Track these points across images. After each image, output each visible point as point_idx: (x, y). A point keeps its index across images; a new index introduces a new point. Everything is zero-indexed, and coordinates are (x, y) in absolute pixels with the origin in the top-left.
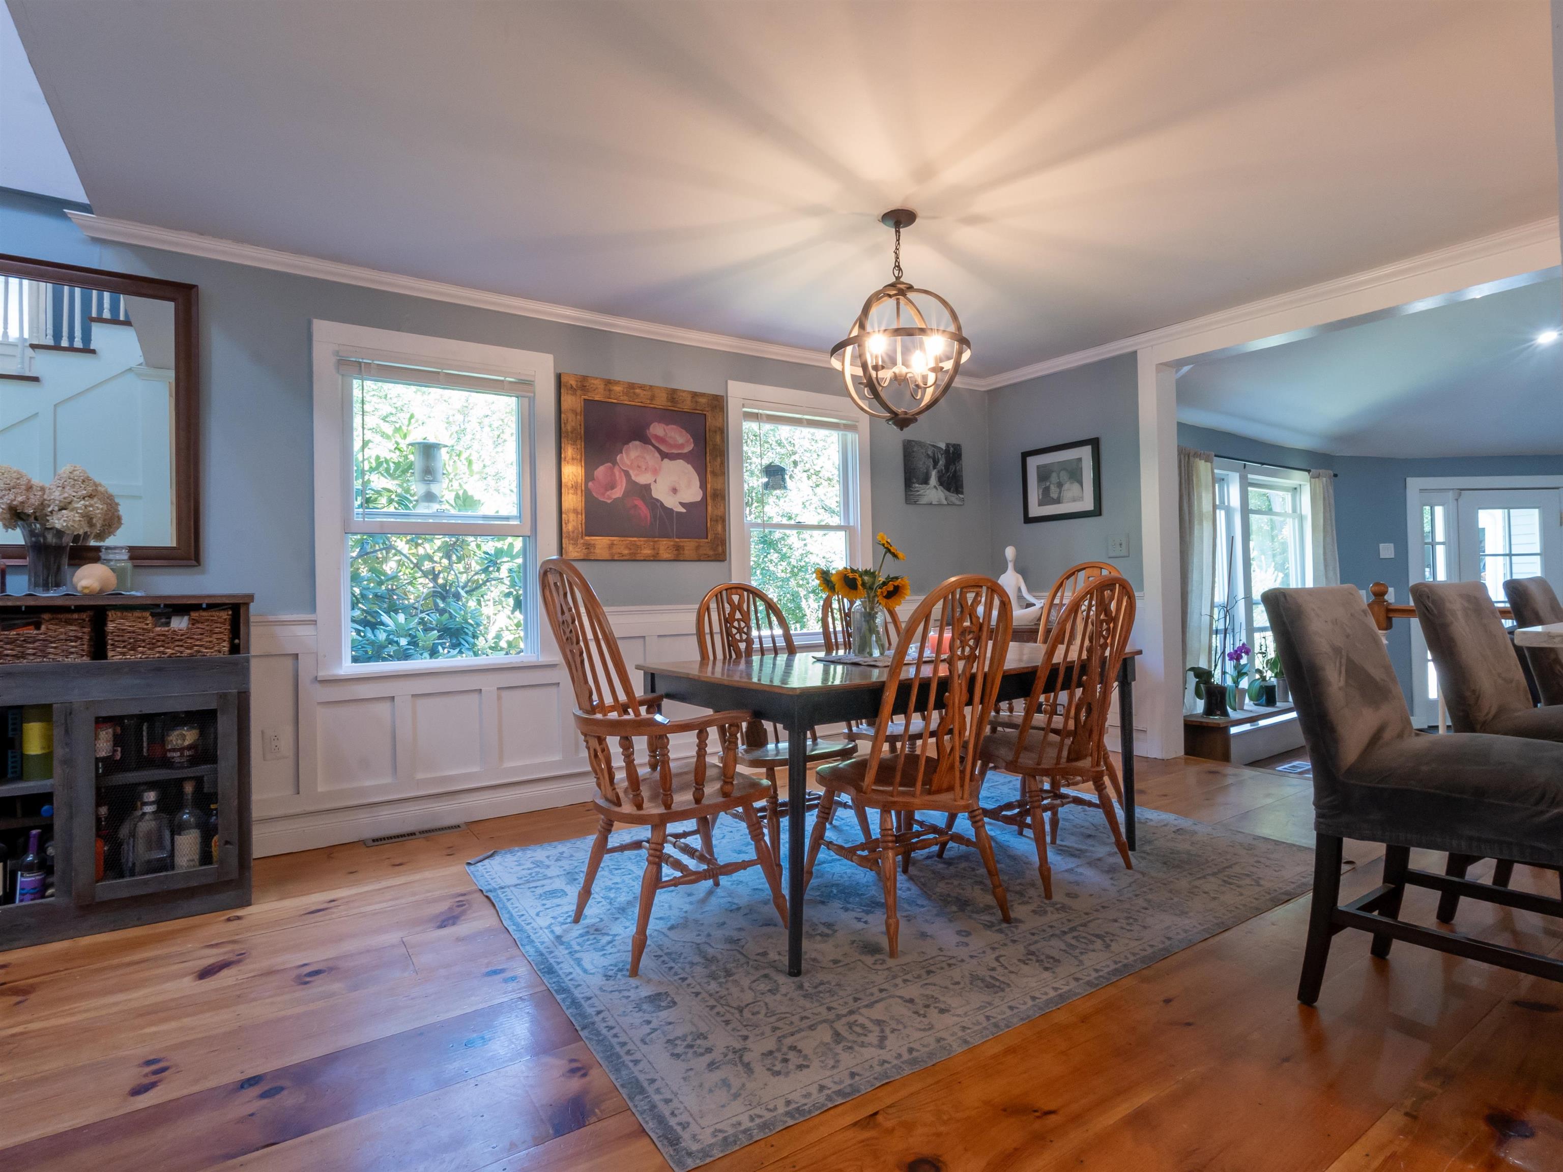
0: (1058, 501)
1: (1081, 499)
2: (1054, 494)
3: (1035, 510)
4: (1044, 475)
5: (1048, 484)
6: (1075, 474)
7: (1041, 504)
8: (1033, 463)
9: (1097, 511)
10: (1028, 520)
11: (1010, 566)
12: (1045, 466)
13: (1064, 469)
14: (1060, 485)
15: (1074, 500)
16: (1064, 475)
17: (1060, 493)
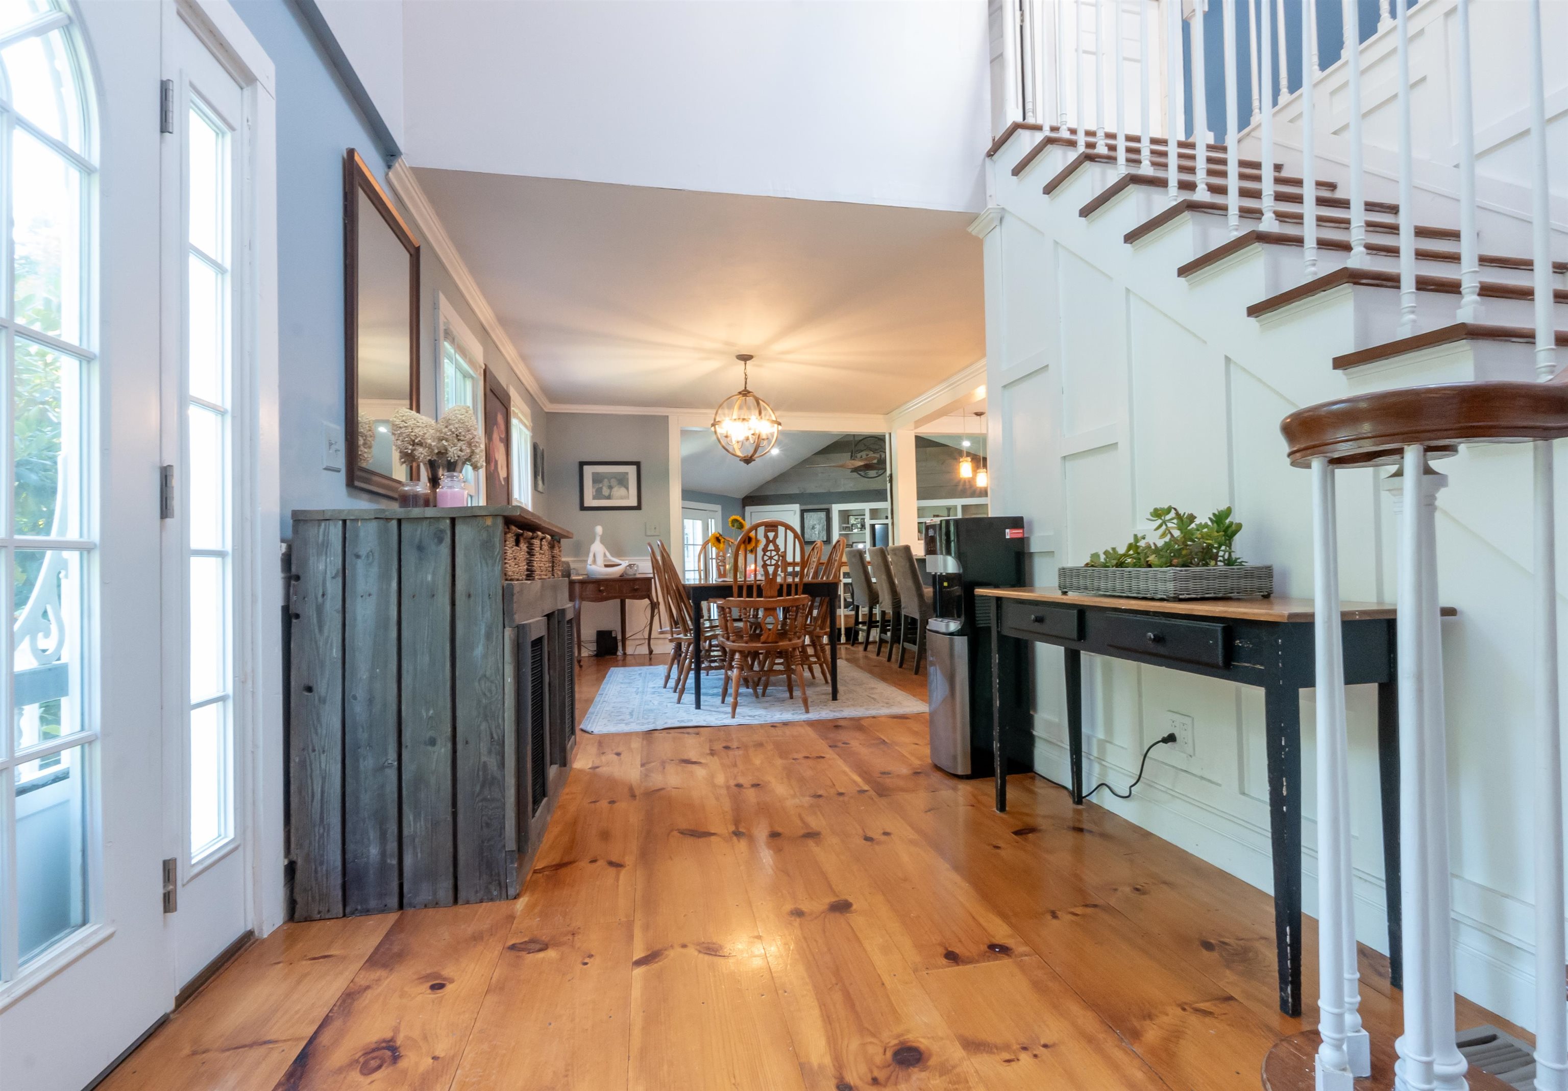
0: (609, 497)
1: (627, 497)
2: (606, 491)
3: (589, 501)
4: (597, 479)
5: (601, 486)
6: (622, 481)
7: (595, 498)
8: (588, 470)
9: (638, 507)
10: (583, 508)
11: (598, 539)
12: (598, 474)
13: (615, 478)
14: (610, 487)
15: (622, 498)
16: (614, 482)
17: (611, 493)
